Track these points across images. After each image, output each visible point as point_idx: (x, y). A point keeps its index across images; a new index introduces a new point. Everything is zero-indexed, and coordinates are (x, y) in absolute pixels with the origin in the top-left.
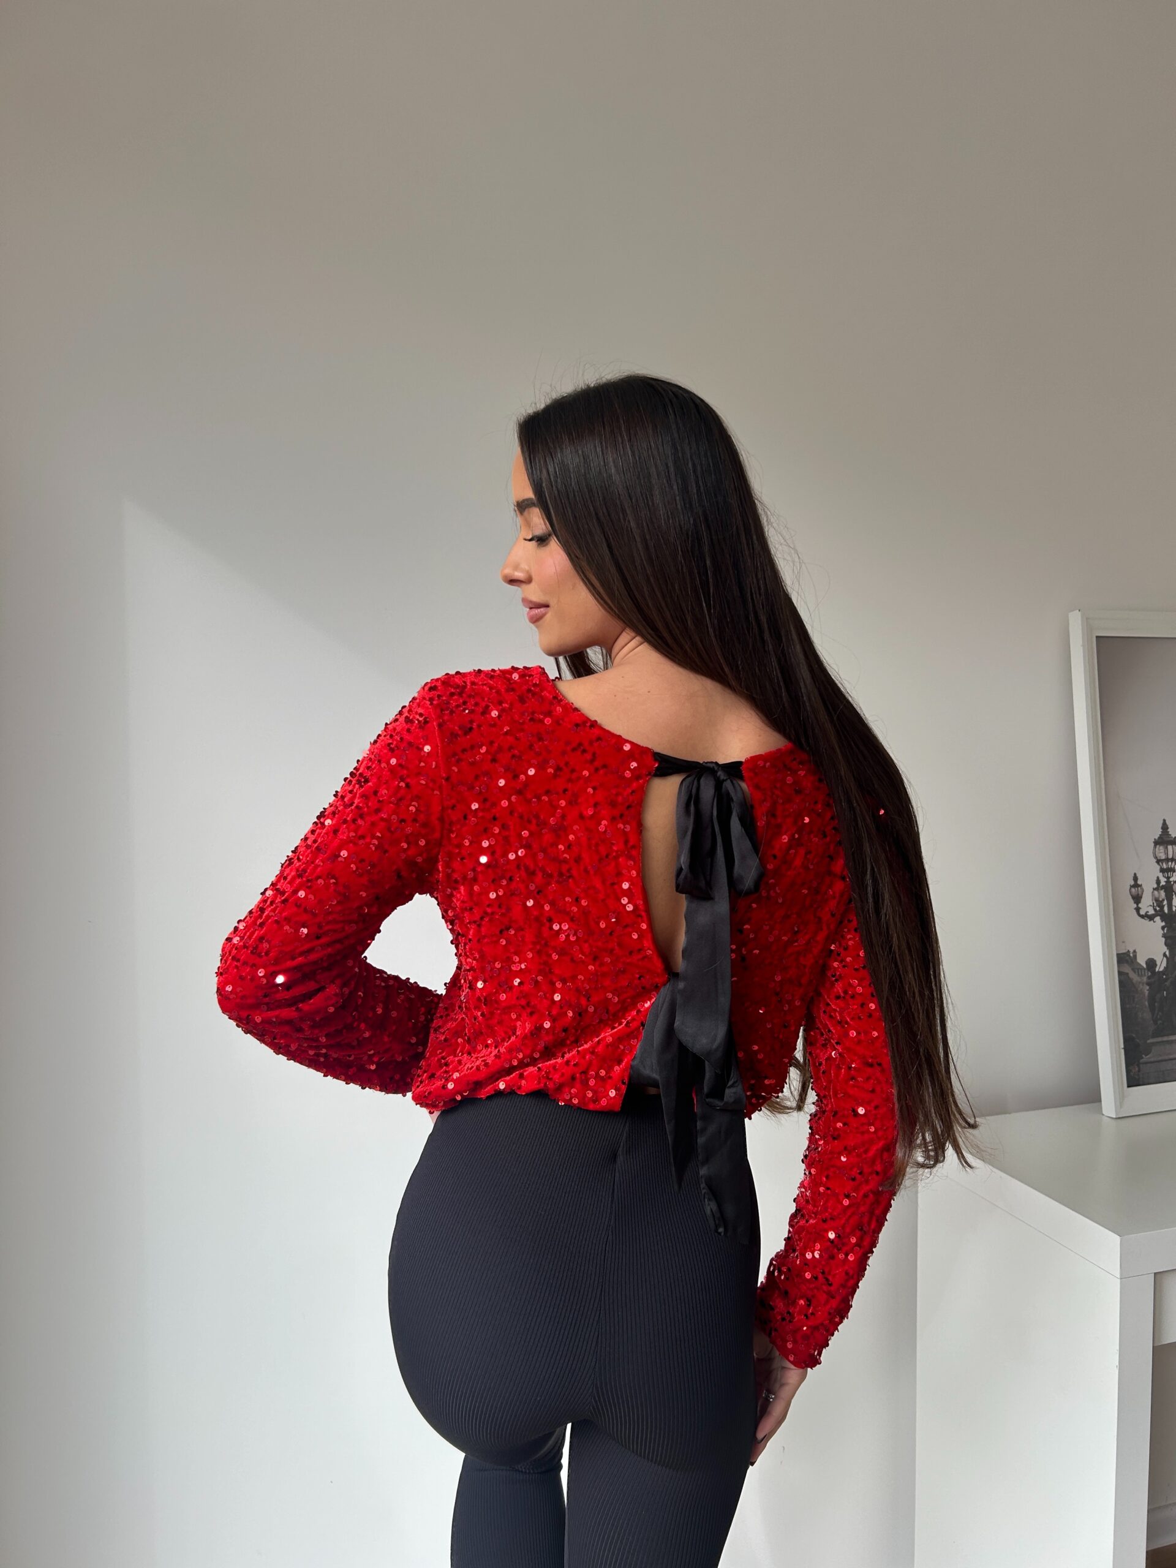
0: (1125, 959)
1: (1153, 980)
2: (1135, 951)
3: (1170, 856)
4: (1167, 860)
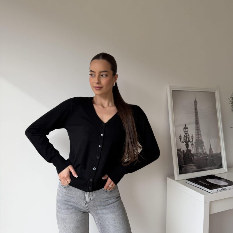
0: (178, 150)
1: (184, 154)
2: (180, 149)
3: (187, 131)
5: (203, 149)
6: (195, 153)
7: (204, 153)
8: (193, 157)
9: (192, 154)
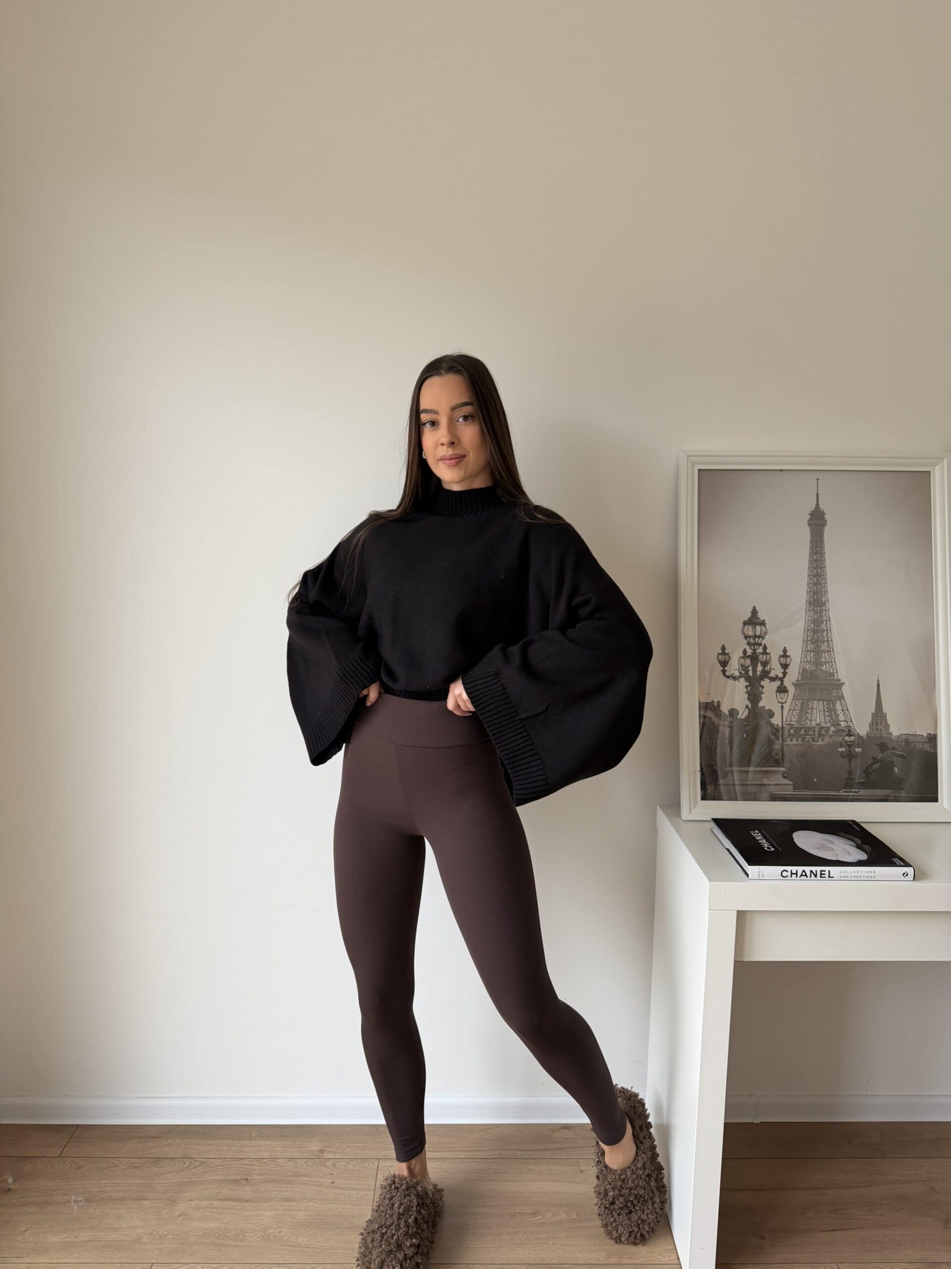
0: (708, 706)
1: (734, 724)
3: (758, 634)
4: (755, 637)
6: (791, 724)
7: (840, 728)
8: (778, 740)
9: (775, 728)
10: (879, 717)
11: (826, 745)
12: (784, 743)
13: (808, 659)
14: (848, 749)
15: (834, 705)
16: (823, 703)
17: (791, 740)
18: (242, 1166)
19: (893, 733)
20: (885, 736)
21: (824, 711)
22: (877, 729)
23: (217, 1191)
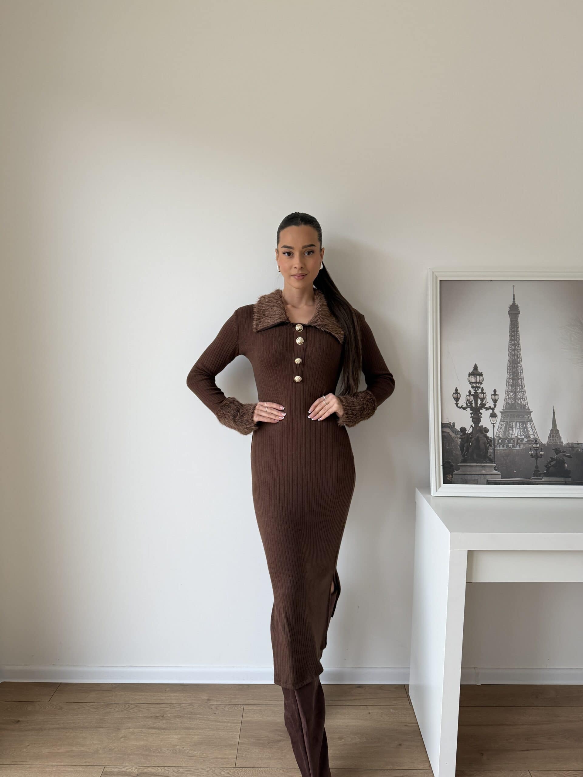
0: (447, 426)
1: (463, 437)
2: (454, 423)
3: (478, 381)
4: (476, 383)
5: (527, 428)
6: (499, 437)
7: (531, 439)
8: (491, 447)
9: (489, 439)
10: (554, 432)
11: (521, 449)
12: (495, 448)
13: (510, 397)
14: (536, 452)
15: (526, 425)
16: (519, 424)
17: (500, 447)
18: (161, 708)
19: (564, 443)
20: (558, 444)
21: (520, 429)
22: (553, 440)
23: (145, 723)
